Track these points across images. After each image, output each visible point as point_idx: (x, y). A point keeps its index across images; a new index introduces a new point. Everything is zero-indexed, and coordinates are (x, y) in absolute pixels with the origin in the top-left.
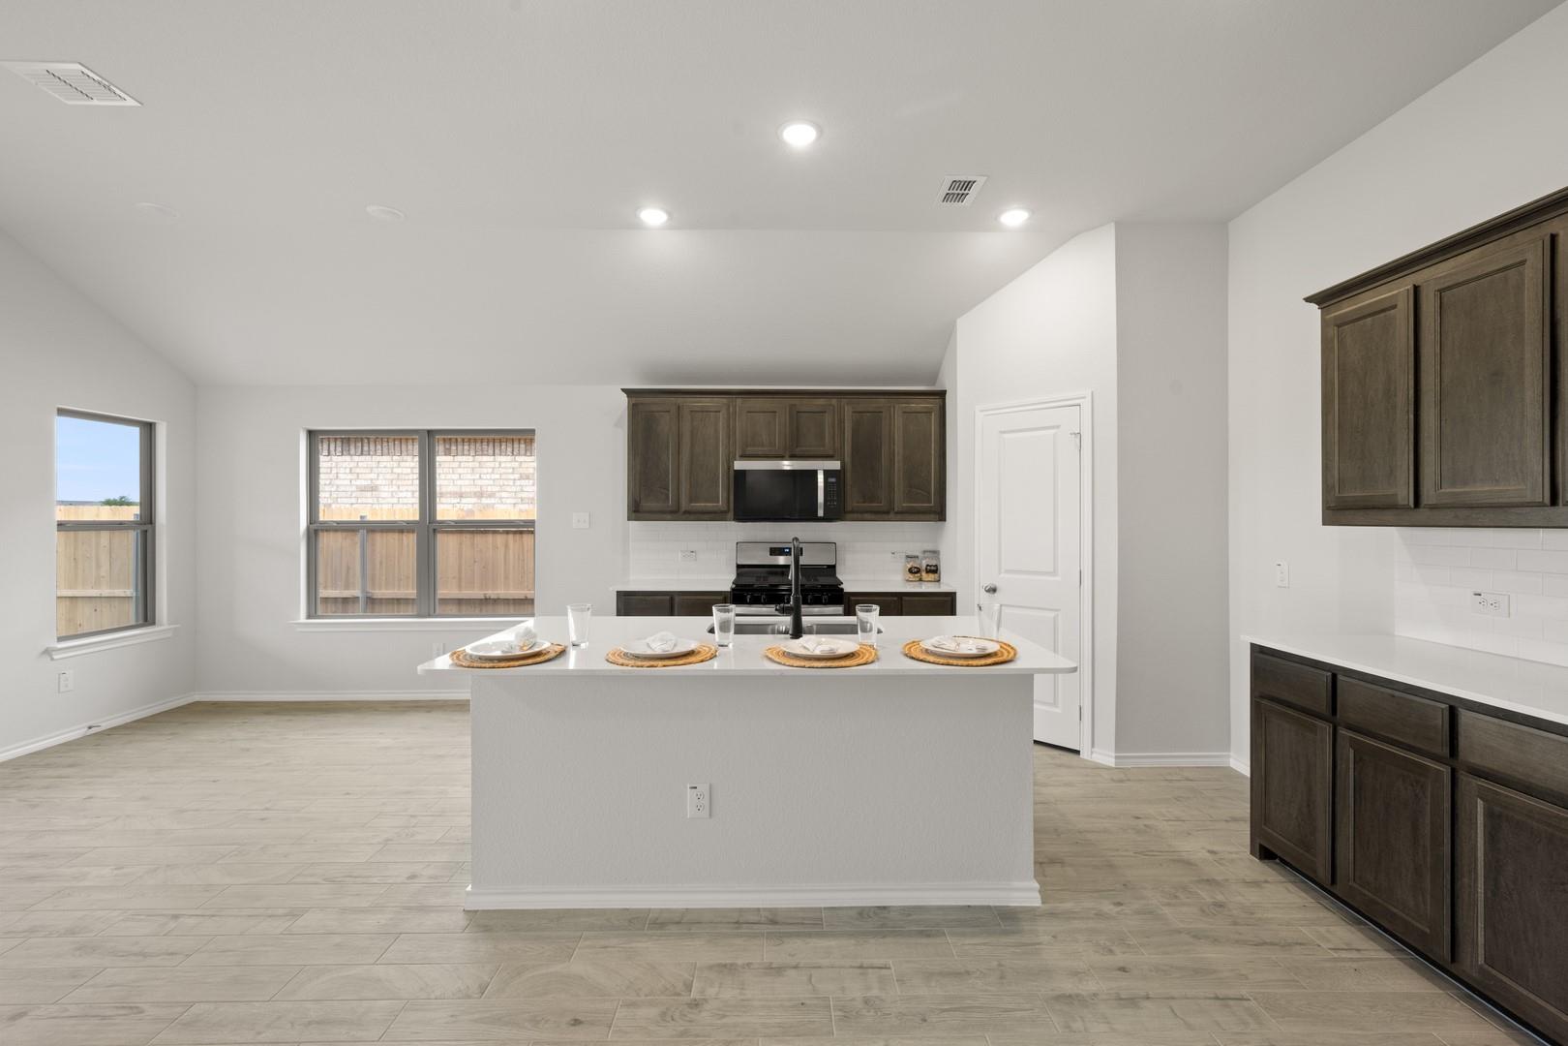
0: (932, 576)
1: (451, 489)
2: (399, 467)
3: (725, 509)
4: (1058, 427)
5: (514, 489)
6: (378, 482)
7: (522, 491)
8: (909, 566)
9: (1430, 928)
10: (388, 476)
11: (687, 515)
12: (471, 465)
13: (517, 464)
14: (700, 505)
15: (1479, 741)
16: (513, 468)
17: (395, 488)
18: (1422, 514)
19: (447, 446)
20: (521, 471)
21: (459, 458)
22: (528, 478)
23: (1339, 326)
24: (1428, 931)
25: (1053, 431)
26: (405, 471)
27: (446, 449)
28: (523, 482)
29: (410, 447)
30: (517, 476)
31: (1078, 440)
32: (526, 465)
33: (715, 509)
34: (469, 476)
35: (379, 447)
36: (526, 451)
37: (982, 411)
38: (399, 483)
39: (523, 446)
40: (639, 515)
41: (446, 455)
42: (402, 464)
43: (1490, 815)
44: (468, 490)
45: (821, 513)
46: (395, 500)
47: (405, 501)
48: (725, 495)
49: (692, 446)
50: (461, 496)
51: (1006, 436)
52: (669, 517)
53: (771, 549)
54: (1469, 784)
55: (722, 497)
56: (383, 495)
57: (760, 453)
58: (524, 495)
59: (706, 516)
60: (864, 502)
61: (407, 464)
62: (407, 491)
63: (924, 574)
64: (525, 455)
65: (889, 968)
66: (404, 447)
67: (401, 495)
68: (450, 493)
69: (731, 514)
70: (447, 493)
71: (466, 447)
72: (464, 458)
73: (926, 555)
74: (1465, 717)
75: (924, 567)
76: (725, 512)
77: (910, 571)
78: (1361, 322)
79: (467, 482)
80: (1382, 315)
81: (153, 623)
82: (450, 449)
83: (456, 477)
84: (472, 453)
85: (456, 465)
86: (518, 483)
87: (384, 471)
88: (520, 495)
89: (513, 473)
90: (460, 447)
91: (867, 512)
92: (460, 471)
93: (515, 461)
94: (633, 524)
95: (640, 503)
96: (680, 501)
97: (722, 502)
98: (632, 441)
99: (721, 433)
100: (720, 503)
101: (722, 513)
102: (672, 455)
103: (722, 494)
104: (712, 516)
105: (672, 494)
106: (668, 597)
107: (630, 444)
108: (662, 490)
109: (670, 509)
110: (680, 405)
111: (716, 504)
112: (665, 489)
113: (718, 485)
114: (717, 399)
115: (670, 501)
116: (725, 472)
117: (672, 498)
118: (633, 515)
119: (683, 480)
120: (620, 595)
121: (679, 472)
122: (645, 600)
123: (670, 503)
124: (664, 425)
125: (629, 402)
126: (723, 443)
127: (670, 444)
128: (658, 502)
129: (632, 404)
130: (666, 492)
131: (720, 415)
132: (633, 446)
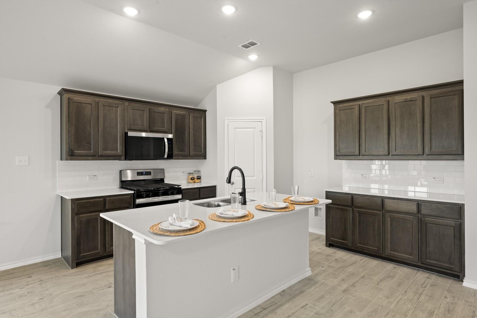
0: (199, 180)
3: (121, 154)
4: (255, 128)
8: (191, 177)
9: (377, 248)
11: (101, 157)
14: (109, 152)
15: (389, 205)
18: (361, 157)
23: (339, 110)
24: (377, 249)
25: (253, 129)
31: (262, 133)
33: (117, 154)
37: (227, 120)
40: (73, 157)
43: (391, 220)
45: (166, 156)
48: (121, 148)
49: (104, 122)
51: (237, 130)
52: (91, 158)
53: (137, 172)
54: (387, 215)
55: (120, 149)
57: (138, 129)
59: (111, 158)
60: (179, 152)
63: (196, 180)
65: (308, 304)
69: (123, 157)
73: (196, 172)
74: (386, 200)
75: (196, 177)
76: (120, 156)
77: (191, 179)
78: (346, 110)
80: (351, 110)
91: (180, 156)
94: (59, 162)
95: (74, 151)
96: (97, 150)
97: (120, 151)
98: (68, 117)
99: (119, 118)
100: (119, 152)
101: (119, 156)
102: (93, 126)
103: (120, 147)
104: (114, 158)
105: (93, 146)
106: (102, 199)
107: (67, 119)
108: (87, 144)
109: (92, 154)
110: (97, 101)
111: (116, 152)
112: (89, 144)
113: (117, 143)
114: (116, 101)
115: (92, 150)
116: (122, 137)
117: (93, 148)
118: (69, 158)
119: (99, 140)
120: (73, 201)
121: (97, 136)
122: (90, 202)
123: (92, 151)
124: (88, 110)
125: (66, 96)
126: (120, 122)
127: (92, 121)
128: (85, 151)
129: (68, 97)
130: (90, 145)
131: (118, 109)
132: (69, 120)
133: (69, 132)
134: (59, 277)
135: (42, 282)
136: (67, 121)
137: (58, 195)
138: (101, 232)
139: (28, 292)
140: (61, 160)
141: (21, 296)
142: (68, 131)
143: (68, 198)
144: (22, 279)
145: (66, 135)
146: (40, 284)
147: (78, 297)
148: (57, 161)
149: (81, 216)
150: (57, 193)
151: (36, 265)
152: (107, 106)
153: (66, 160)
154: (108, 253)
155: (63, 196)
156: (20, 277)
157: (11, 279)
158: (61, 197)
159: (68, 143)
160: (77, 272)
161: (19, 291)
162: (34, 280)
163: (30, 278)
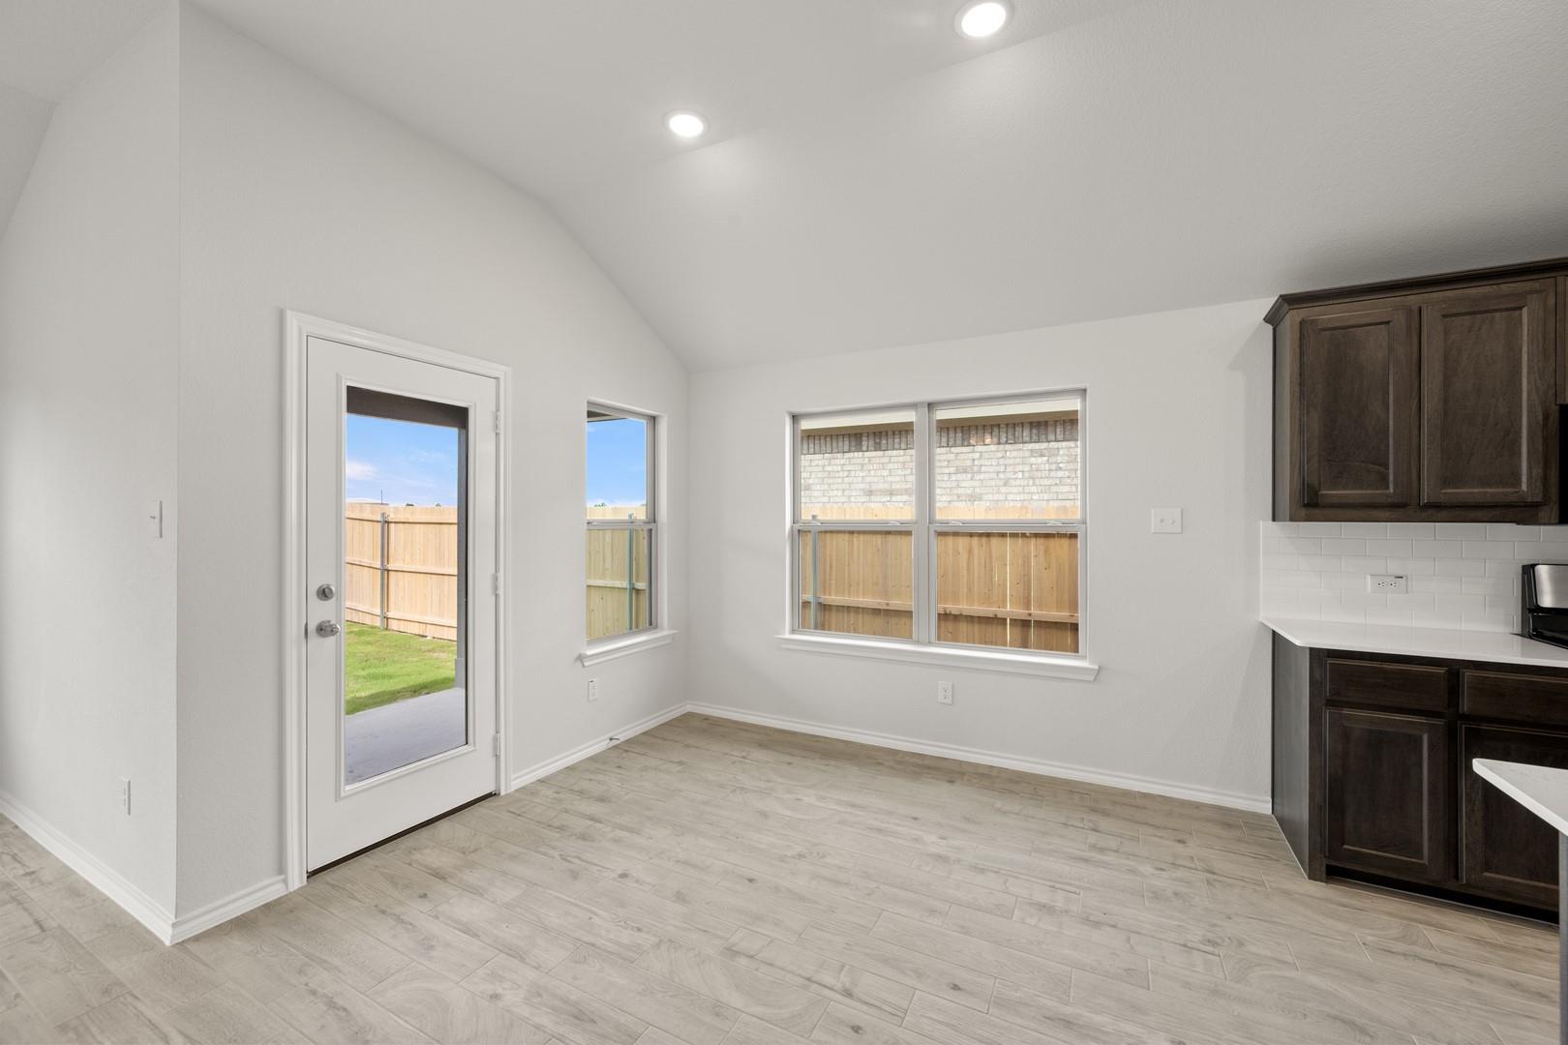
1: (881, 486)
2: (829, 465)
3: (1538, 499)
5: (949, 484)
6: (811, 481)
7: (958, 486)
10: (820, 475)
11: (1430, 512)
12: (901, 459)
13: (952, 456)
14: (1469, 491)
16: (949, 461)
17: (826, 487)
19: (878, 441)
20: (958, 463)
21: (889, 453)
22: (965, 472)
26: (836, 468)
27: (876, 443)
28: (960, 477)
29: (841, 444)
30: (952, 470)
32: (962, 456)
33: (1512, 498)
34: (900, 472)
35: (811, 445)
36: (963, 440)
38: (831, 481)
39: (959, 435)
40: (1316, 512)
41: (875, 450)
42: (833, 462)
44: (898, 486)
46: (826, 499)
47: (837, 500)
48: (1538, 471)
50: (891, 493)
52: (1384, 514)
56: (816, 494)
58: (961, 491)
59: (1479, 514)
61: (838, 462)
62: (837, 489)
64: (963, 446)
66: (834, 443)
67: (831, 493)
68: (880, 491)
69: (1551, 511)
70: (878, 491)
71: (897, 440)
72: (895, 452)
76: (1535, 506)
79: (898, 479)
81: (656, 627)
82: (880, 443)
83: (886, 473)
84: (903, 446)
85: (886, 460)
86: (954, 477)
87: (816, 469)
88: (955, 491)
89: (948, 467)
90: (890, 441)
92: (890, 466)
93: (951, 453)
94: (1266, 527)
95: (1320, 490)
96: (1415, 484)
97: (1529, 484)
98: (1300, 384)
99: (1525, 349)
100: (1524, 487)
101: (1525, 506)
102: (1396, 400)
103: (1530, 469)
104: (1497, 512)
105: (1395, 473)
106: (1442, 671)
107: (1297, 389)
108: (1371, 466)
109: (1389, 500)
110: (1415, 308)
111: (1511, 490)
112: (1380, 465)
113: (1515, 453)
114: (1507, 287)
115: (1391, 486)
116: (1545, 425)
117: (1395, 479)
118: (1303, 512)
119: (1425, 446)
120: (1318, 655)
121: (1415, 432)
122: (1382, 671)
123: (1391, 490)
124: (1375, 349)
125: (1292, 318)
126: (1530, 368)
127: (1391, 381)
128: (1361, 488)
129: (1298, 320)
130: (1382, 469)
131: (1521, 315)
132: (1302, 393)
133: (1301, 429)
134: (1265, 886)
135: (1215, 880)
136: (1297, 395)
137: (1265, 626)
138: (1431, 793)
139: (1176, 894)
140: (1274, 520)
141: (1156, 896)
142: (1297, 427)
143: (1298, 643)
144: (1161, 837)
145: (1292, 442)
146: (1209, 882)
147: (1344, 1021)
148: (1261, 523)
149: (1346, 711)
150: (1261, 619)
151: (1197, 807)
152: (1467, 314)
153: (1291, 520)
154: (1468, 885)
155: (1278, 631)
156: (1157, 827)
157: (1136, 822)
158: (1274, 632)
159: (1298, 465)
160: (1326, 900)
161: (1153, 875)
162: (1192, 858)
163: (1180, 845)
